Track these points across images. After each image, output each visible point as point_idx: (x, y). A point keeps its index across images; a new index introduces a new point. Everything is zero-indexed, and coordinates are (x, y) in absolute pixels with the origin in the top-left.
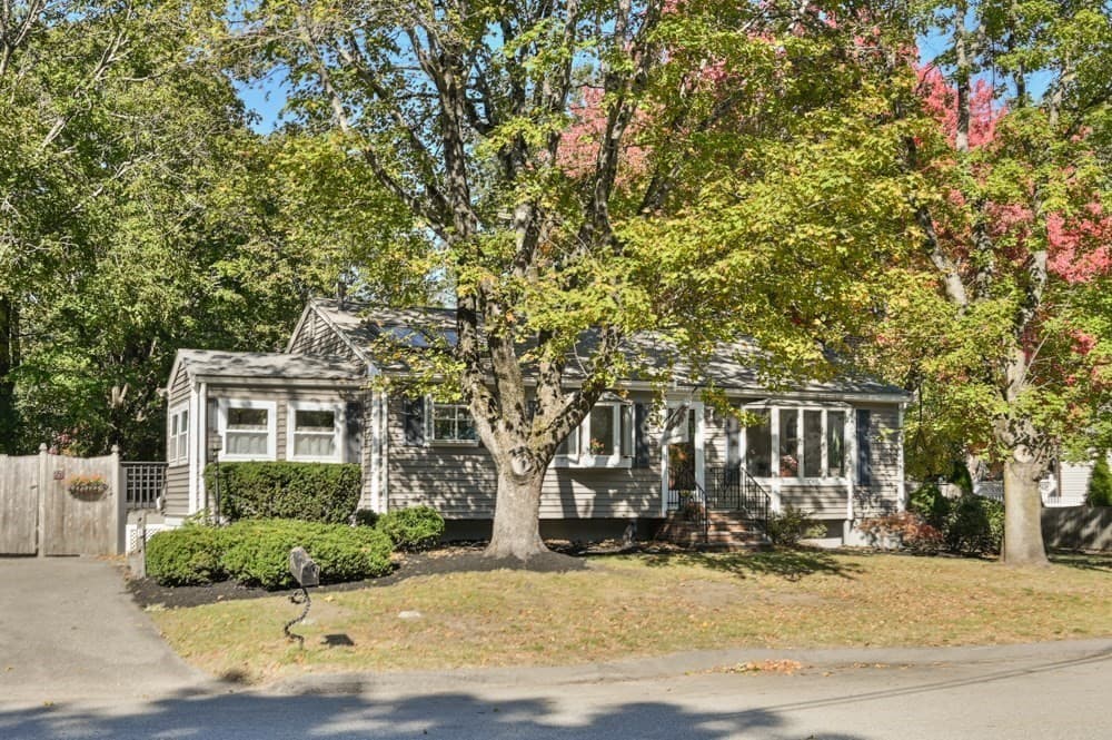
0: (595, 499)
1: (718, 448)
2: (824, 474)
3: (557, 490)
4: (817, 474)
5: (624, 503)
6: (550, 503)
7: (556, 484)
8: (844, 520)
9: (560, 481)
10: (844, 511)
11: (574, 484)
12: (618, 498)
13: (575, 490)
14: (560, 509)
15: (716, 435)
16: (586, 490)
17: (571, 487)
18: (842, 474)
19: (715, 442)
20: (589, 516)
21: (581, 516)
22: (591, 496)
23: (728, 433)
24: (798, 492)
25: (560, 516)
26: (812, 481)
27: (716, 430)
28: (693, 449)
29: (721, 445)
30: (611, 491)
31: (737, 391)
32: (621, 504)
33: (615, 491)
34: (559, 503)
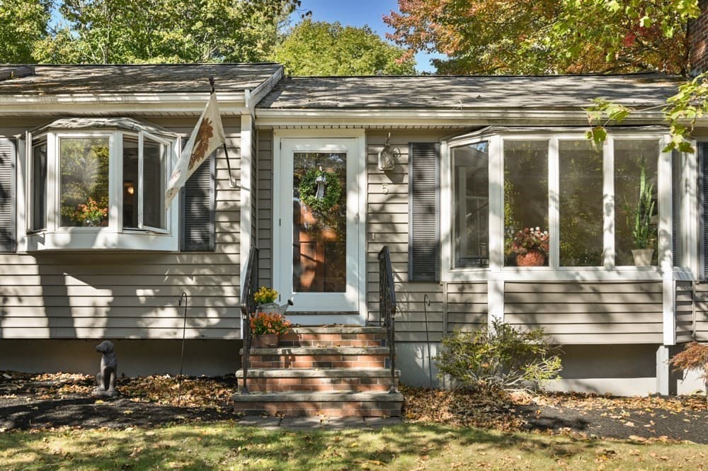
0: (110, 305)
1: (397, 219)
2: (609, 260)
3: (38, 290)
4: (595, 259)
5: (170, 312)
6: (29, 312)
7: (36, 280)
8: (655, 347)
9: (41, 274)
10: (656, 328)
11: (70, 280)
12: (155, 304)
13: (71, 291)
14: (44, 322)
15: (395, 195)
16: (90, 290)
17: (65, 287)
18: (655, 260)
19: (391, 208)
20: (98, 334)
21: (81, 334)
22: (102, 302)
23: (415, 192)
24: (555, 294)
25: (44, 334)
26: (584, 273)
27: (391, 188)
28: (344, 219)
29: (403, 213)
30: (140, 292)
31: (424, 114)
32: (161, 313)
33: (149, 292)
34: (41, 312)
